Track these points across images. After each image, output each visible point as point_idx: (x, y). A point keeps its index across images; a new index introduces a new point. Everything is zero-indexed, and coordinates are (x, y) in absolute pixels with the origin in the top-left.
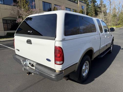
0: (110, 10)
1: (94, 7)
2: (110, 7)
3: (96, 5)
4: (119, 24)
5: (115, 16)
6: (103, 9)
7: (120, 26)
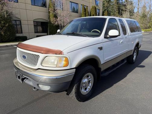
0: (138, 9)
1: (118, 4)
2: (138, 5)
3: (120, 2)
4: (149, 27)
5: (144, 16)
6: (129, 7)
7: (151, 29)
